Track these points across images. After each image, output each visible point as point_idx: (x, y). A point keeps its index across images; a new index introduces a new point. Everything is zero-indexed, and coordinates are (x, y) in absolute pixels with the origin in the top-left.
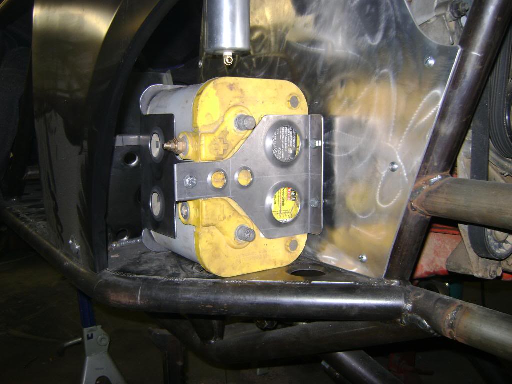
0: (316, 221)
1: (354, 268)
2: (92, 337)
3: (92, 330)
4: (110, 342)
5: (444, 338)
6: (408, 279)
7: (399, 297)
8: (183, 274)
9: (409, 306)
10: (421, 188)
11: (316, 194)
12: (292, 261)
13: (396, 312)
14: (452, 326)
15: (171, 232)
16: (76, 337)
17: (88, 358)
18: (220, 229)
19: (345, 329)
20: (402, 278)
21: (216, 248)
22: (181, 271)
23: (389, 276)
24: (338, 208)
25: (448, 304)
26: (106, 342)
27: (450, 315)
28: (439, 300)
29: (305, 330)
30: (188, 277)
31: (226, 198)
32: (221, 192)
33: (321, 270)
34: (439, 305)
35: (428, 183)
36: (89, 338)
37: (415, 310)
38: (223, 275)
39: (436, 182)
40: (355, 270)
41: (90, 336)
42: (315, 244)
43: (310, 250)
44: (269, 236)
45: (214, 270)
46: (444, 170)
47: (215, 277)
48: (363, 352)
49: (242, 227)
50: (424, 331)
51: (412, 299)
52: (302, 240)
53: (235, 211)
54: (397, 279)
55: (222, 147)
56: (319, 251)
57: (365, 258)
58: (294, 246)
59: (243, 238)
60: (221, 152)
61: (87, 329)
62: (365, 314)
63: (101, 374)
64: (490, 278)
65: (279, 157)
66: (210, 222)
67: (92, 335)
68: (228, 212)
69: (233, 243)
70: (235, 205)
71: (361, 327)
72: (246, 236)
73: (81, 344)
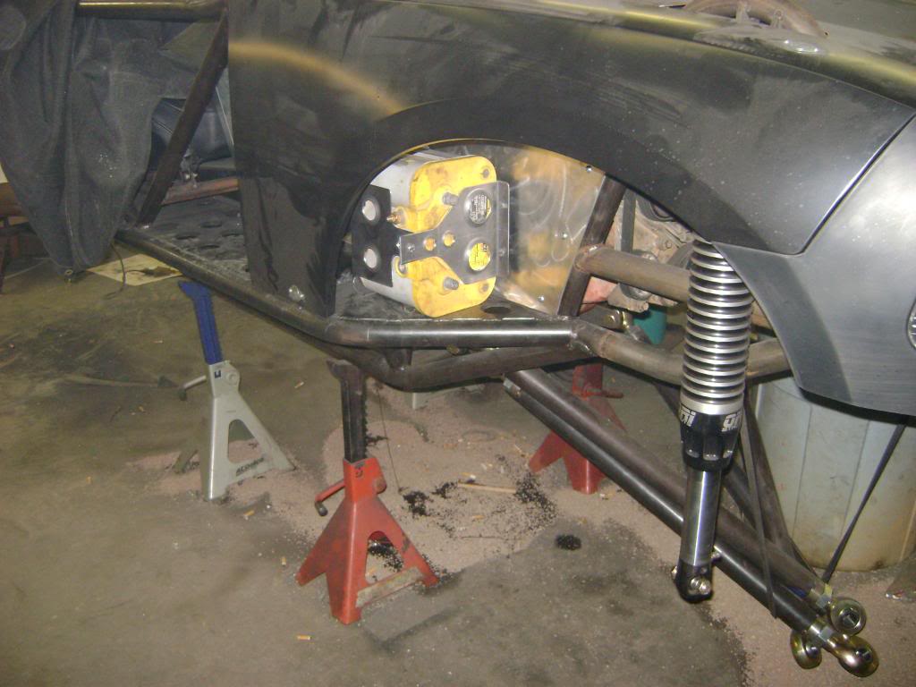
0: (503, 267)
1: (532, 305)
2: (220, 375)
3: (219, 367)
4: (241, 379)
5: (599, 358)
6: (575, 314)
7: (568, 329)
8: (399, 316)
9: (575, 335)
10: (583, 255)
11: (503, 245)
12: (484, 299)
13: (566, 339)
14: (603, 349)
15: (389, 282)
16: (200, 375)
17: (216, 401)
18: (432, 281)
19: (526, 353)
20: (570, 315)
21: (429, 296)
22: (397, 313)
23: (561, 313)
24: (521, 258)
25: (601, 333)
26: (236, 379)
27: (602, 341)
28: (597, 331)
29: (494, 354)
30: (404, 318)
31: (436, 257)
32: (433, 253)
33: (507, 306)
34: (596, 335)
35: (587, 251)
36: (216, 376)
37: (579, 338)
38: (434, 316)
39: (593, 251)
40: (534, 307)
41: (217, 374)
42: (502, 284)
43: (497, 289)
44: (466, 282)
45: (427, 313)
46: (599, 242)
47: (426, 317)
48: (540, 370)
49: (448, 278)
50: (585, 353)
51: (577, 330)
52: (492, 282)
53: (442, 266)
54: (566, 315)
55: (433, 219)
56: (505, 290)
57: (543, 299)
58: (485, 287)
59: (449, 287)
60: (432, 223)
61: (214, 365)
62: (543, 341)
63: (233, 417)
64: (639, 312)
65: (473, 219)
66: (426, 277)
67: (220, 372)
68: (437, 268)
69: (441, 290)
70: (441, 261)
71: (540, 350)
72: (453, 286)
73: (206, 383)
